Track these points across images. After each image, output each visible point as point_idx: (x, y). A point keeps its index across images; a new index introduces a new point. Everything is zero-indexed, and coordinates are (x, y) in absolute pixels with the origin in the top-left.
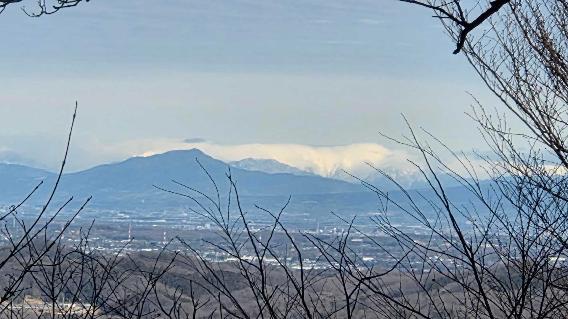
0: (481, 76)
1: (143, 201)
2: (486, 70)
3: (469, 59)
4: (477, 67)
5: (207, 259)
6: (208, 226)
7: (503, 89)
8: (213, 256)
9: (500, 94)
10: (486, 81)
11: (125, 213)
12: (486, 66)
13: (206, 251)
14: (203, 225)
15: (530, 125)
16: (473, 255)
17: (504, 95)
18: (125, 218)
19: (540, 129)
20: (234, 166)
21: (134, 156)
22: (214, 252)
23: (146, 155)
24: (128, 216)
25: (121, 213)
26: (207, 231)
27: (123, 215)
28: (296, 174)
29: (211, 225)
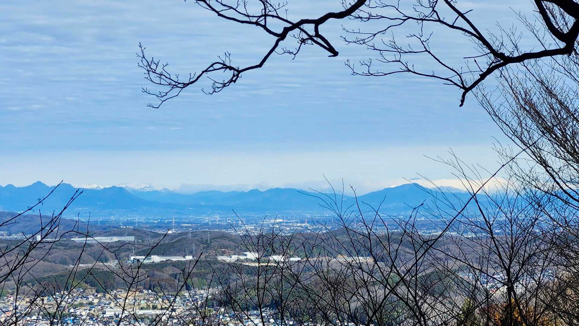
0: (500, 127)
1: (392, 208)
2: (502, 124)
3: (492, 118)
4: (498, 122)
5: (423, 234)
6: (423, 219)
7: (512, 134)
8: (426, 233)
9: (511, 137)
10: (503, 130)
11: (384, 214)
12: (503, 122)
13: (422, 230)
14: (420, 218)
15: (529, 153)
16: (490, 226)
17: (513, 137)
18: (384, 216)
19: (534, 155)
20: (433, 190)
21: (387, 187)
22: (426, 231)
23: (393, 187)
24: (385, 216)
25: (382, 214)
26: (422, 221)
27: (383, 215)
28: (462, 193)
29: (424, 218)
